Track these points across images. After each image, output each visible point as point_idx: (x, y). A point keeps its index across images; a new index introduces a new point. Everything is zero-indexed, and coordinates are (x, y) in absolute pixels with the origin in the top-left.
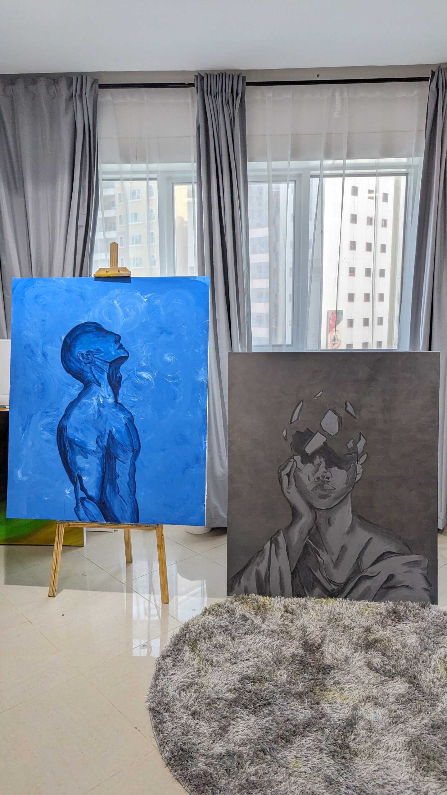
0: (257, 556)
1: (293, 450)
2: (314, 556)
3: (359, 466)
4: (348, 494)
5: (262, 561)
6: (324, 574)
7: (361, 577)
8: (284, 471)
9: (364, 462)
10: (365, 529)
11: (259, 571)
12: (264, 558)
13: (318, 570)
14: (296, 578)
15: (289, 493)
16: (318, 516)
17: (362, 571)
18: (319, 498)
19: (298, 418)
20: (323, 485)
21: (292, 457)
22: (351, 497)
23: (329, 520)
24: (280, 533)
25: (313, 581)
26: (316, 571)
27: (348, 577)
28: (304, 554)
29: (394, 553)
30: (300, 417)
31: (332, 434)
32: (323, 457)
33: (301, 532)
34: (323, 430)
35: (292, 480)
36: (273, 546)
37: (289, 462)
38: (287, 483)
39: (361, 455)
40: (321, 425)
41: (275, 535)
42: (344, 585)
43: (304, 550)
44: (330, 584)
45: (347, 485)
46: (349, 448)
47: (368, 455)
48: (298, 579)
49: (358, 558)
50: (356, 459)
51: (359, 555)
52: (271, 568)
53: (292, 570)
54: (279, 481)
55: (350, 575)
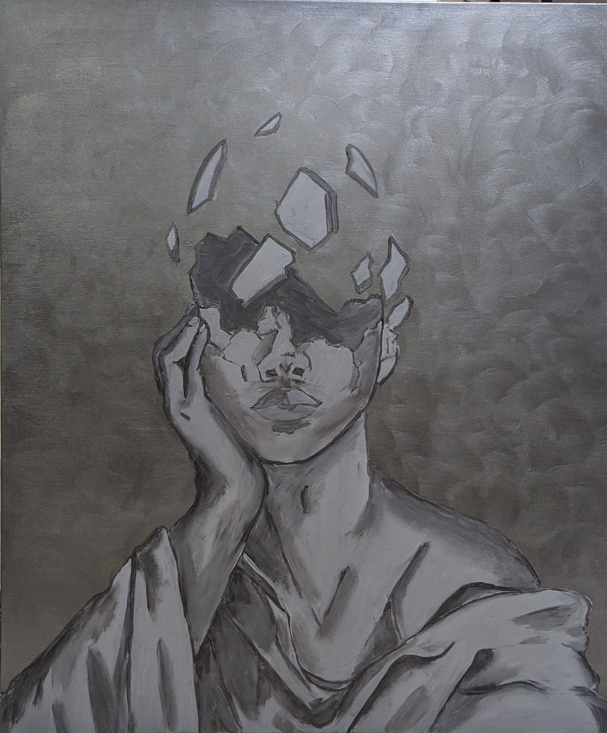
0: (92, 610)
1: (196, 291)
2: (261, 604)
3: (388, 335)
4: (358, 416)
5: (106, 625)
6: (292, 654)
7: (398, 662)
8: (171, 355)
9: (400, 325)
10: (408, 518)
11: (99, 654)
12: (112, 616)
13: (274, 647)
14: (208, 671)
15: (188, 418)
16: (272, 484)
17: (400, 642)
18: (274, 430)
19: (211, 195)
20: (285, 394)
21: (196, 312)
22: (366, 427)
23: (303, 493)
24: (160, 539)
25: (260, 678)
26: (267, 649)
27: (362, 664)
28: (233, 599)
29: (492, 587)
30: (216, 194)
31: (311, 244)
32: (285, 309)
33: (223, 534)
34: (284, 229)
35: (196, 378)
36: (140, 577)
37: (187, 325)
38: (182, 390)
39: (393, 304)
40: (278, 218)
41: (144, 545)
42: (351, 687)
43: (230, 587)
44: (309, 688)
45: (356, 392)
46: (359, 284)
47: (411, 302)
48: (213, 675)
49: (388, 606)
50: (379, 316)
51: (392, 596)
52: (134, 647)
53: (197, 650)
54: (158, 383)
55: (367, 658)
